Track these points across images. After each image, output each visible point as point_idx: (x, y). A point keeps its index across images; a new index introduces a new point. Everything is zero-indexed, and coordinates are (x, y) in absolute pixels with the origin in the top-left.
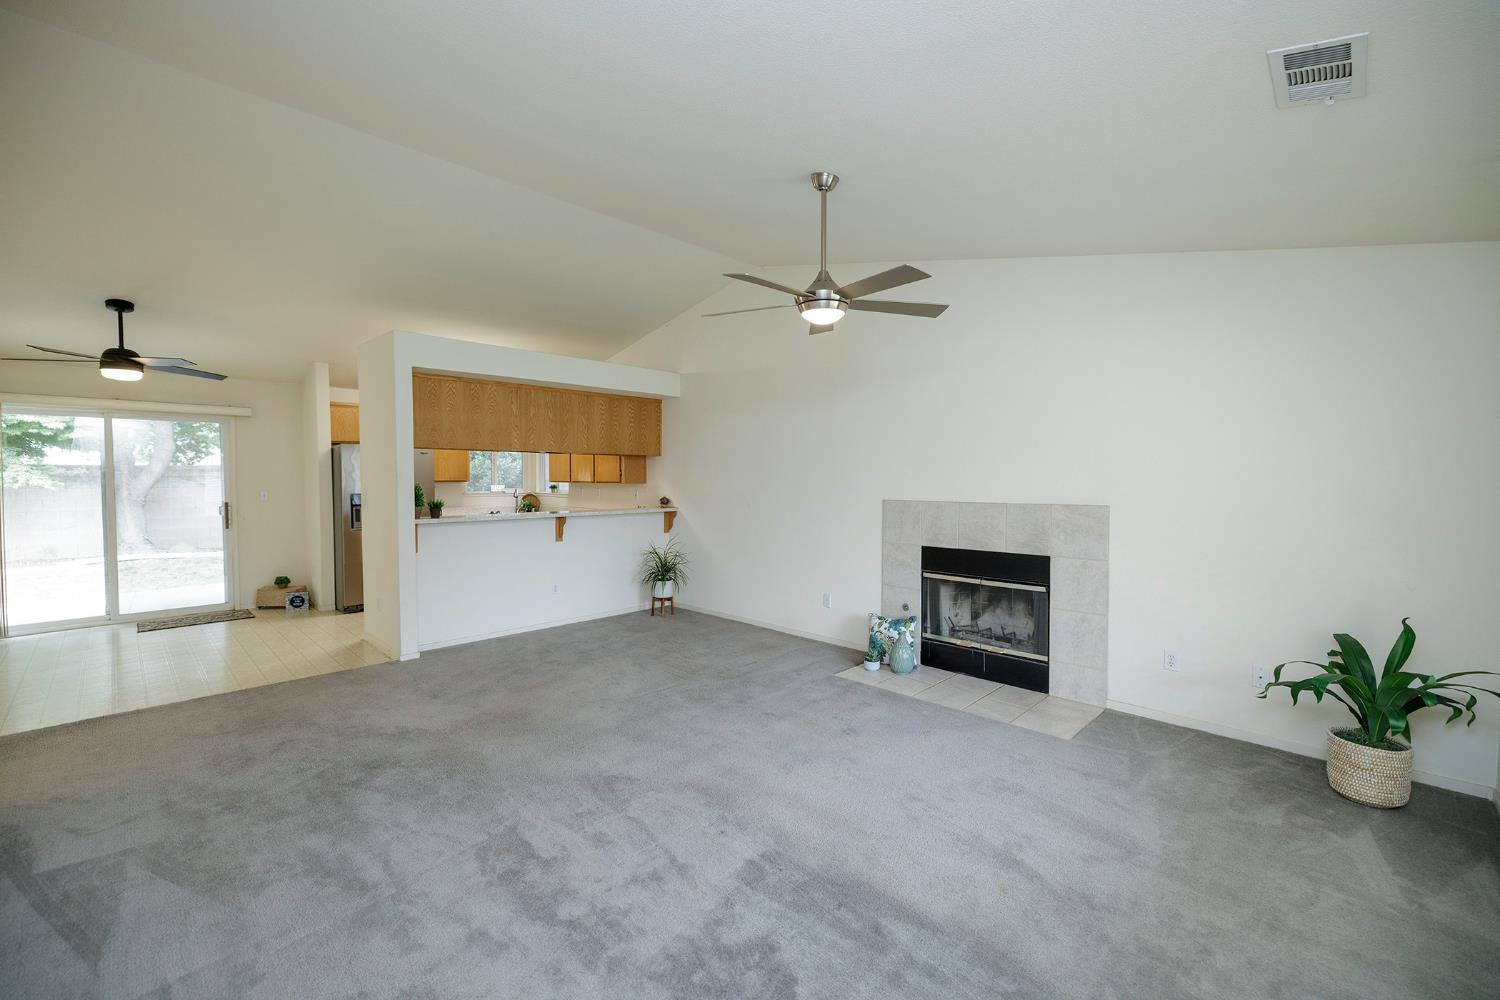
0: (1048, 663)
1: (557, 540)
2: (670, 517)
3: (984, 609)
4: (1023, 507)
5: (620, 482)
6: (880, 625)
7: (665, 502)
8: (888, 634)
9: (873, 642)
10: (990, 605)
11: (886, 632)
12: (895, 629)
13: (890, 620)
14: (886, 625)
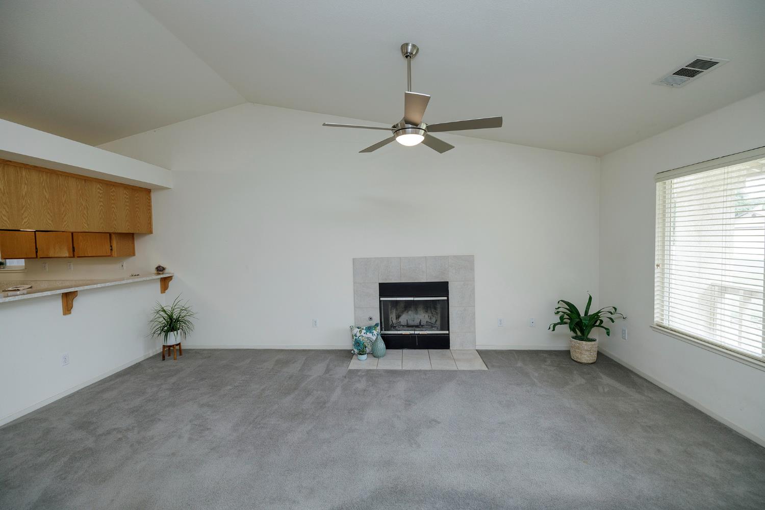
0: (449, 334)
1: (65, 314)
2: (165, 282)
3: (403, 312)
4: (435, 258)
5: (111, 256)
6: (360, 332)
7: (160, 269)
8: (367, 336)
9: (357, 343)
10: (405, 310)
11: (365, 336)
12: (370, 333)
13: (364, 328)
14: (364, 331)
